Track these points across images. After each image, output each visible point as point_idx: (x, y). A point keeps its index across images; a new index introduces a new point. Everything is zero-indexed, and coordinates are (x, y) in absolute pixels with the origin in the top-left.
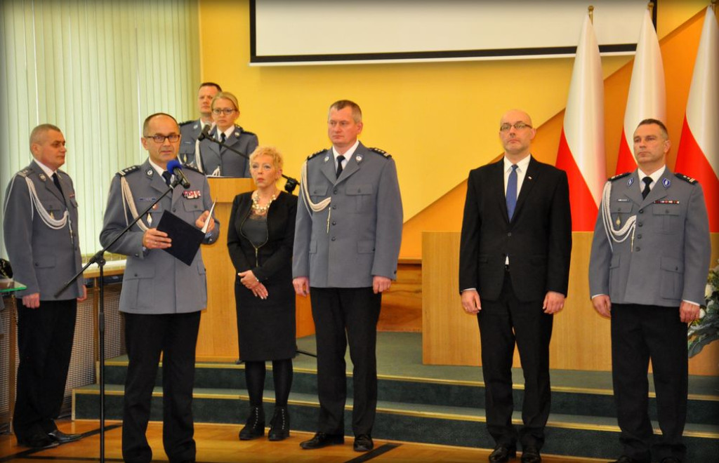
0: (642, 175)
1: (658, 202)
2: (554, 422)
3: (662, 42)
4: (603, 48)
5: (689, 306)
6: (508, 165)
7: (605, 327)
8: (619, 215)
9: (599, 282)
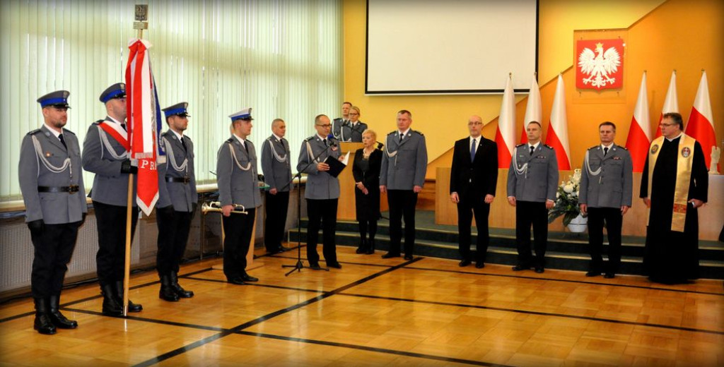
0: (530, 145)
1: (537, 157)
2: (490, 249)
3: (540, 89)
4: (515, 91)
5: (550, 202)
7: (514, 210)
8: (520, 163)
9: (511, 191)
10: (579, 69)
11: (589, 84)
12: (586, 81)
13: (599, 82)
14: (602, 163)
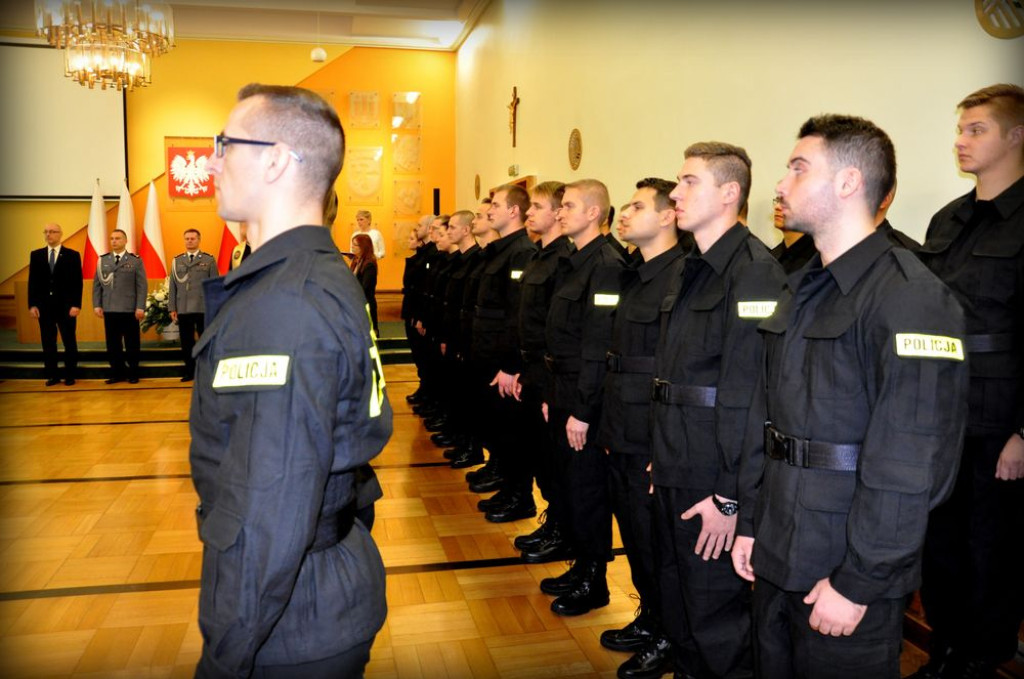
0: (115, 254)
1: (123, 266)
2: (80, 365)
3: (132, 196)
4: (105, 197)
5: (139, 311)
6: (50, 249)
7: (101, 323)
8: (106, 272)
9: (98, 302)
10: (171, 176)
11: (182, 191)
12: (178, 188)
13: (191, 190)
14: (188, 269)
